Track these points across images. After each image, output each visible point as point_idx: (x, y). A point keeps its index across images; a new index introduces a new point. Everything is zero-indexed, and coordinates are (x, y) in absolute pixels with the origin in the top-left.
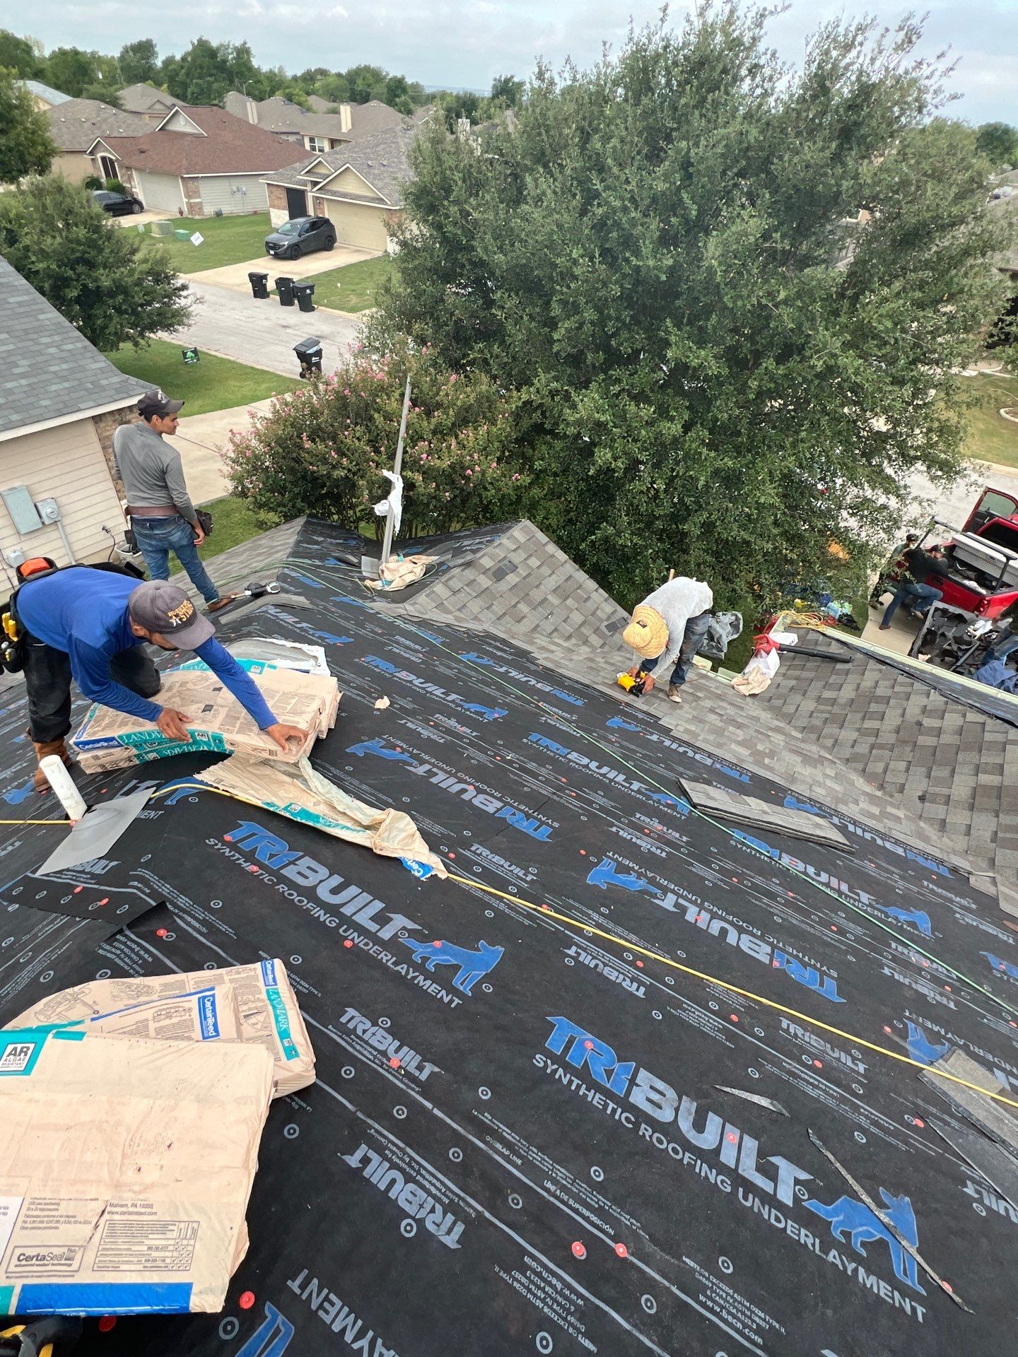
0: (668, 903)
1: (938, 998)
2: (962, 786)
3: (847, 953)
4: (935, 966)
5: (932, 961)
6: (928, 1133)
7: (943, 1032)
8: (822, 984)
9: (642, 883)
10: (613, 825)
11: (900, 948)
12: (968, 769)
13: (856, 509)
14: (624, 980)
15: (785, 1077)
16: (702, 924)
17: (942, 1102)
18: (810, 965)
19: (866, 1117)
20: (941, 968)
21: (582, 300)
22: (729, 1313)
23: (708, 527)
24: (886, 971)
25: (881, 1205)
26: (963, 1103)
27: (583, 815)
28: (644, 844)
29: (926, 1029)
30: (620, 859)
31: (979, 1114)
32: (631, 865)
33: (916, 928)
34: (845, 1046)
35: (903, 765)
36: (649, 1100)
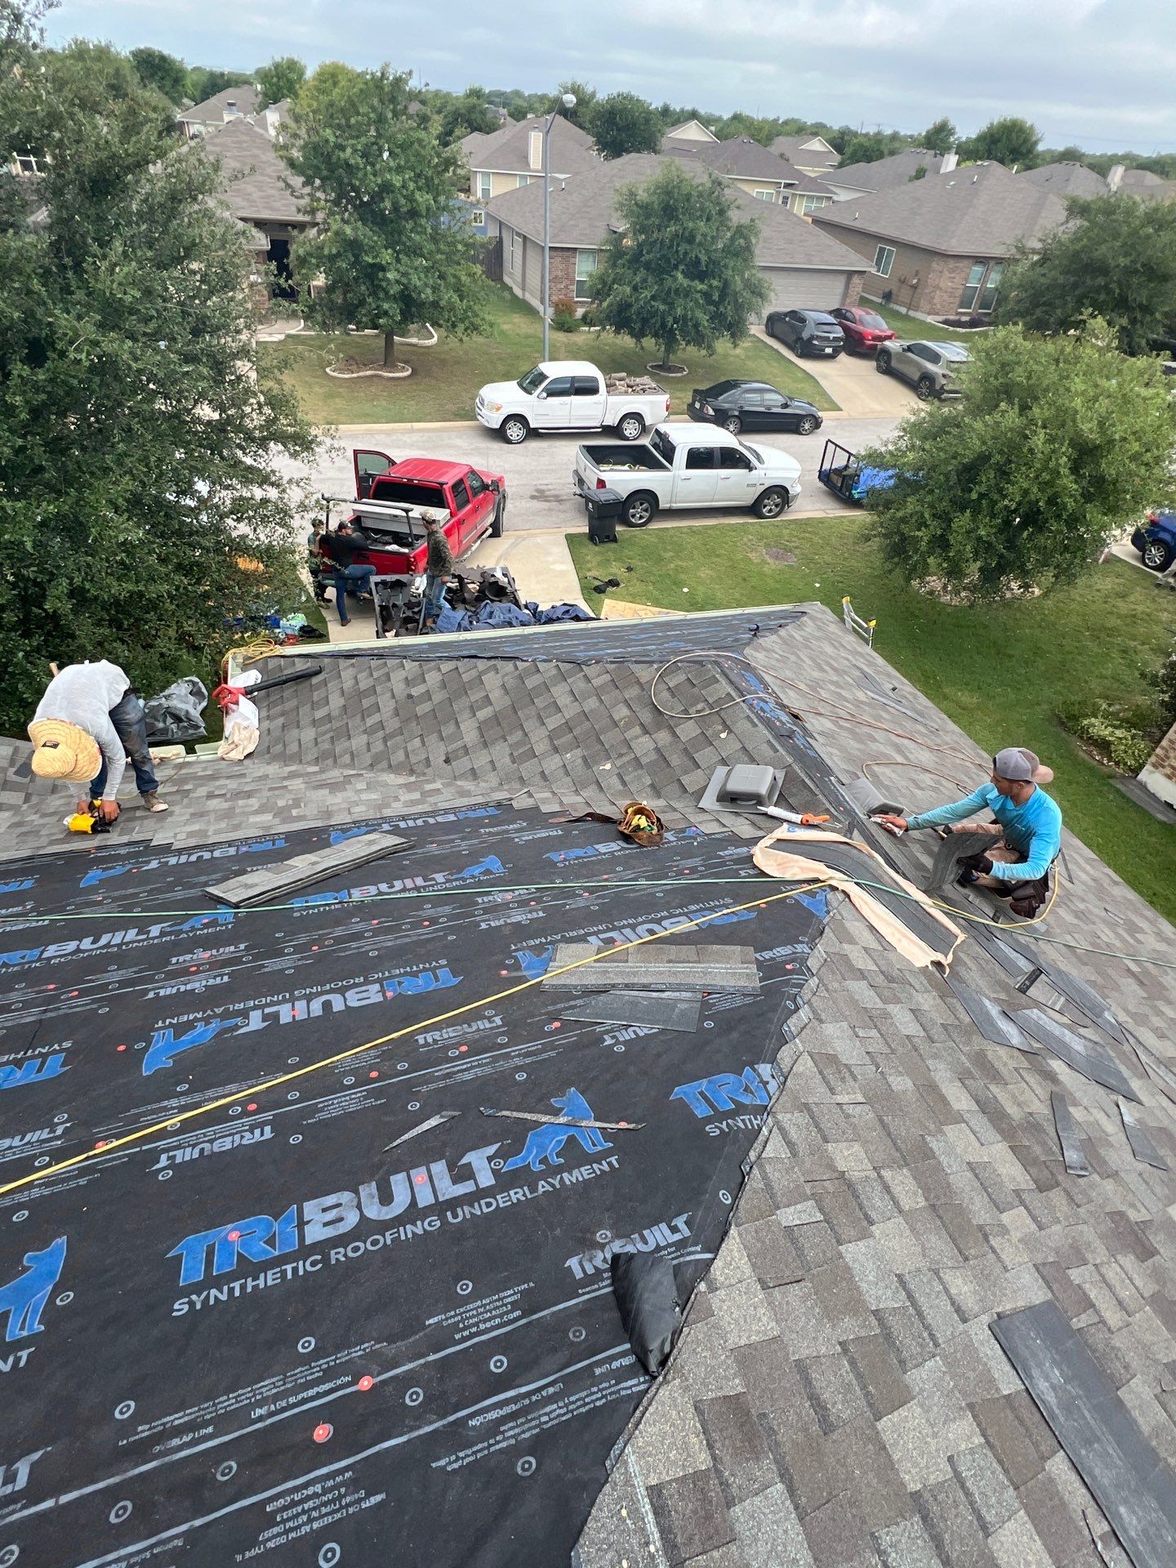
0: (255, 1022)
1: (529, 916)
2: (469, 731)
3: (446, 935)
4: (517, 893)
5: (513, 891)
6: (567, 1026)
7: (544, 940)
8: (437, 979)
9: (215, 1025)
10: (146, 992)
11: (486, 899)
12: (466, 714)
14: (242, 1137)
15: (441, 1084)
16: (301, 1015)
17: (564, 994)
18: (420, 971)
19: (518, 1056)
20: (521, 890)
22: (485, 1321)
24: (483, 926)
25: (556, 1112)
26: (578, 982)
27: (100, 1008)
28: (197, 985)
29: (530, 948)
30: (175, 1021)
31: (592, 980)
32: (191, 1017)
33: (492, 873)
34: (477, 1015)
35: (417, 742)
36: (326, 1224)
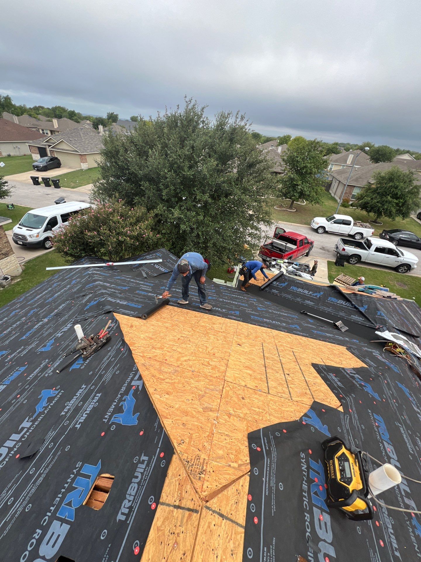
13: (250, 235)
21: (170, 184)
23: (214, 244)
